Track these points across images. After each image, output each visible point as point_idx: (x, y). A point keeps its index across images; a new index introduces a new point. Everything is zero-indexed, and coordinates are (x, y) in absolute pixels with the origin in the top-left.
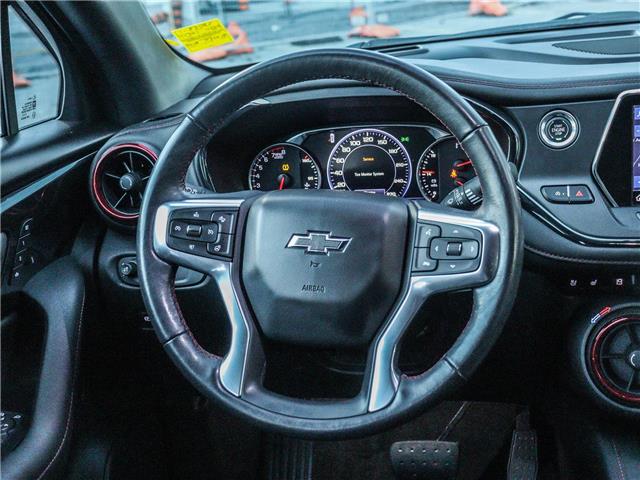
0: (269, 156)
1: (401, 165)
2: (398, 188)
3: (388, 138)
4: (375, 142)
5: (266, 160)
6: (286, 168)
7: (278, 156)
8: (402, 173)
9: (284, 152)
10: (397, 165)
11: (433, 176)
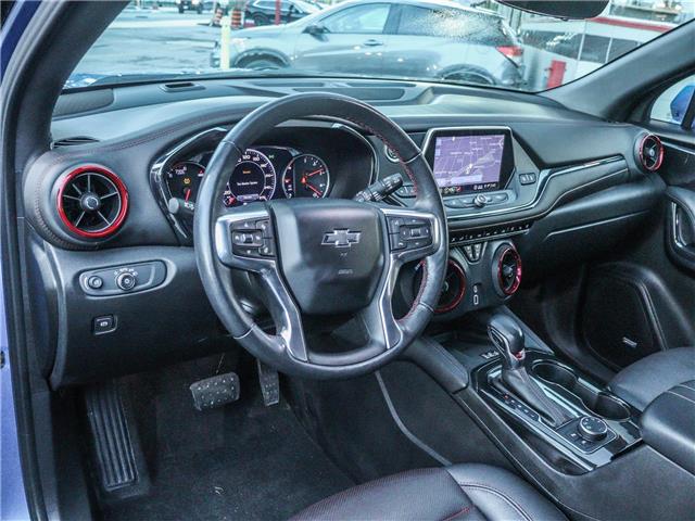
0: (173, 173)
1: (269, 176)
2: (267, 193)
3: (260, 156)
4: (251, 159)
5: (171, 175)
6: (187, 181)
7: (181, 172)
8: (269, 181)
9: (185, 168)
10: (267, 176)
11: (290, 183)
